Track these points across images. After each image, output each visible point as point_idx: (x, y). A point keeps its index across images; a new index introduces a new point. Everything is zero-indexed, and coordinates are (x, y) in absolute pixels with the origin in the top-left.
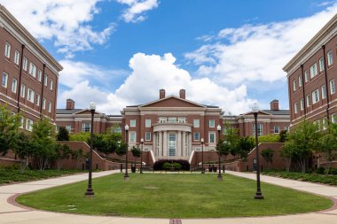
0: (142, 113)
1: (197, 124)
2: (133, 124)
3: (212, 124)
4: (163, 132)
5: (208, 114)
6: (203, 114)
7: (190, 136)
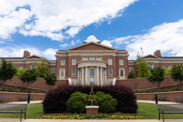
0: (70, 55)
1: (110, 62)
2: (63, 63)
3: (121, 63)
4: (85, 68)
5: (118, 55)
6: (114, 55)
7: (106, 71)
